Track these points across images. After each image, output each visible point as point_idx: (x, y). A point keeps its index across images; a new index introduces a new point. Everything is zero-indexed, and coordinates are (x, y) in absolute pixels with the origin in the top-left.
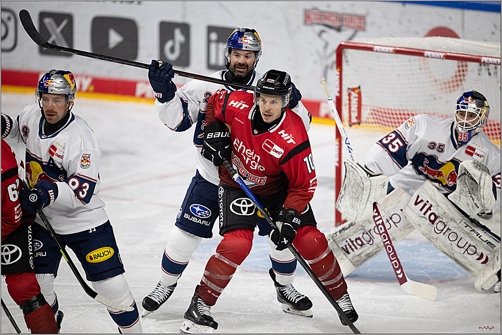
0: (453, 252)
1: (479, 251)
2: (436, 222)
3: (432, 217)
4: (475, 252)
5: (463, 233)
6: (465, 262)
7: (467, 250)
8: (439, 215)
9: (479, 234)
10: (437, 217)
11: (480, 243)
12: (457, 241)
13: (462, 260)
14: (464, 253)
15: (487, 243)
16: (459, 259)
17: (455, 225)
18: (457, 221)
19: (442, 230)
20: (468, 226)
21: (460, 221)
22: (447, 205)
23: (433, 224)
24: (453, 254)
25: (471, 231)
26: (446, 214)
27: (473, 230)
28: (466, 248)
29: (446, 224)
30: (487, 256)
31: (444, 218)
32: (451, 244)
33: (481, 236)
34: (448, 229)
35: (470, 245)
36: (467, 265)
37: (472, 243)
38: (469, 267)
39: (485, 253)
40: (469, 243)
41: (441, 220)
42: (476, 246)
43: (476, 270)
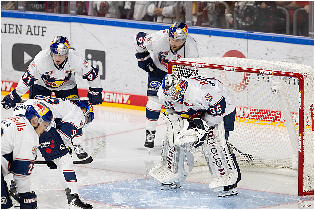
0: (209, 158)
1: (223, 167)
2: (211, 138)
3: (211, 134)
4: (220, 166)
5: (220, 152)
6: (212, 167)
7: (217, 162)
8: (214, 135)
9: (228, 159)
10: (213, 136)
11: (226, 163)
12: (214, 154)
13: (211, 165)
14: (214, 163)
15: (229, 166)
16: (210, 163)
17: (219, 146)
18: (221, 144)
19: (211, 144)
20: (225, 151)
21: (222, 145)
22: (222, 133)
23: (209, 137)
24: (209, 159)
25: (225, 154)
26: (218, 137)
27: (226, 155)
28: (217, 160)
29: (215, 142)
30: (225, 172)
31: (216, 138)
32: (211, 154)
33: (228, 160)
34: (214, 145)
35: (220, 161)
36: (212, 170)
37: (222, 161)
38: (212, 171)
39: (225, 170)
40: (220, 159)
41: (214, 138)
42: (222, 163)
43: (215, 175)
